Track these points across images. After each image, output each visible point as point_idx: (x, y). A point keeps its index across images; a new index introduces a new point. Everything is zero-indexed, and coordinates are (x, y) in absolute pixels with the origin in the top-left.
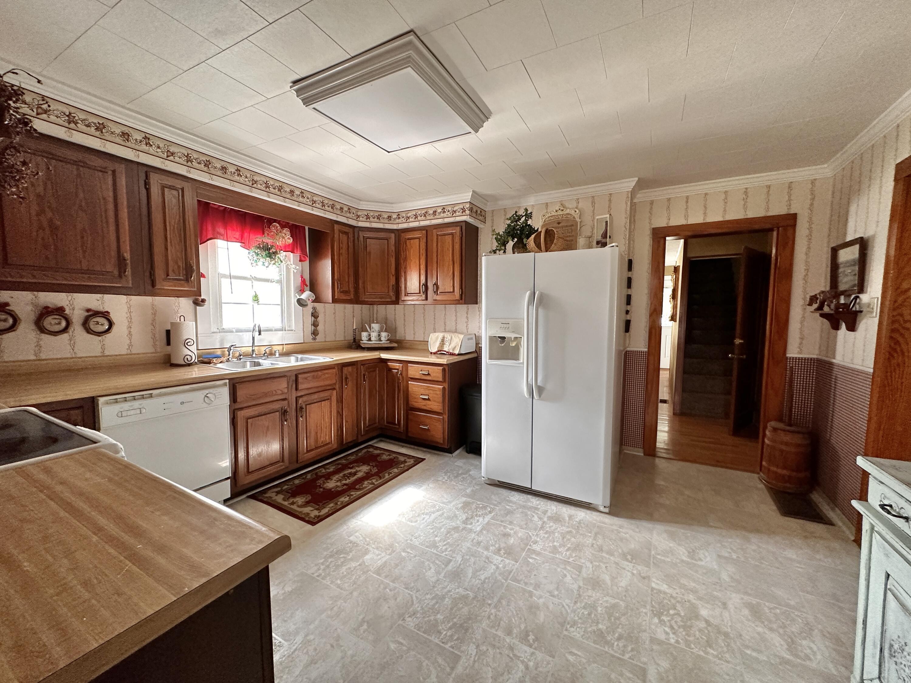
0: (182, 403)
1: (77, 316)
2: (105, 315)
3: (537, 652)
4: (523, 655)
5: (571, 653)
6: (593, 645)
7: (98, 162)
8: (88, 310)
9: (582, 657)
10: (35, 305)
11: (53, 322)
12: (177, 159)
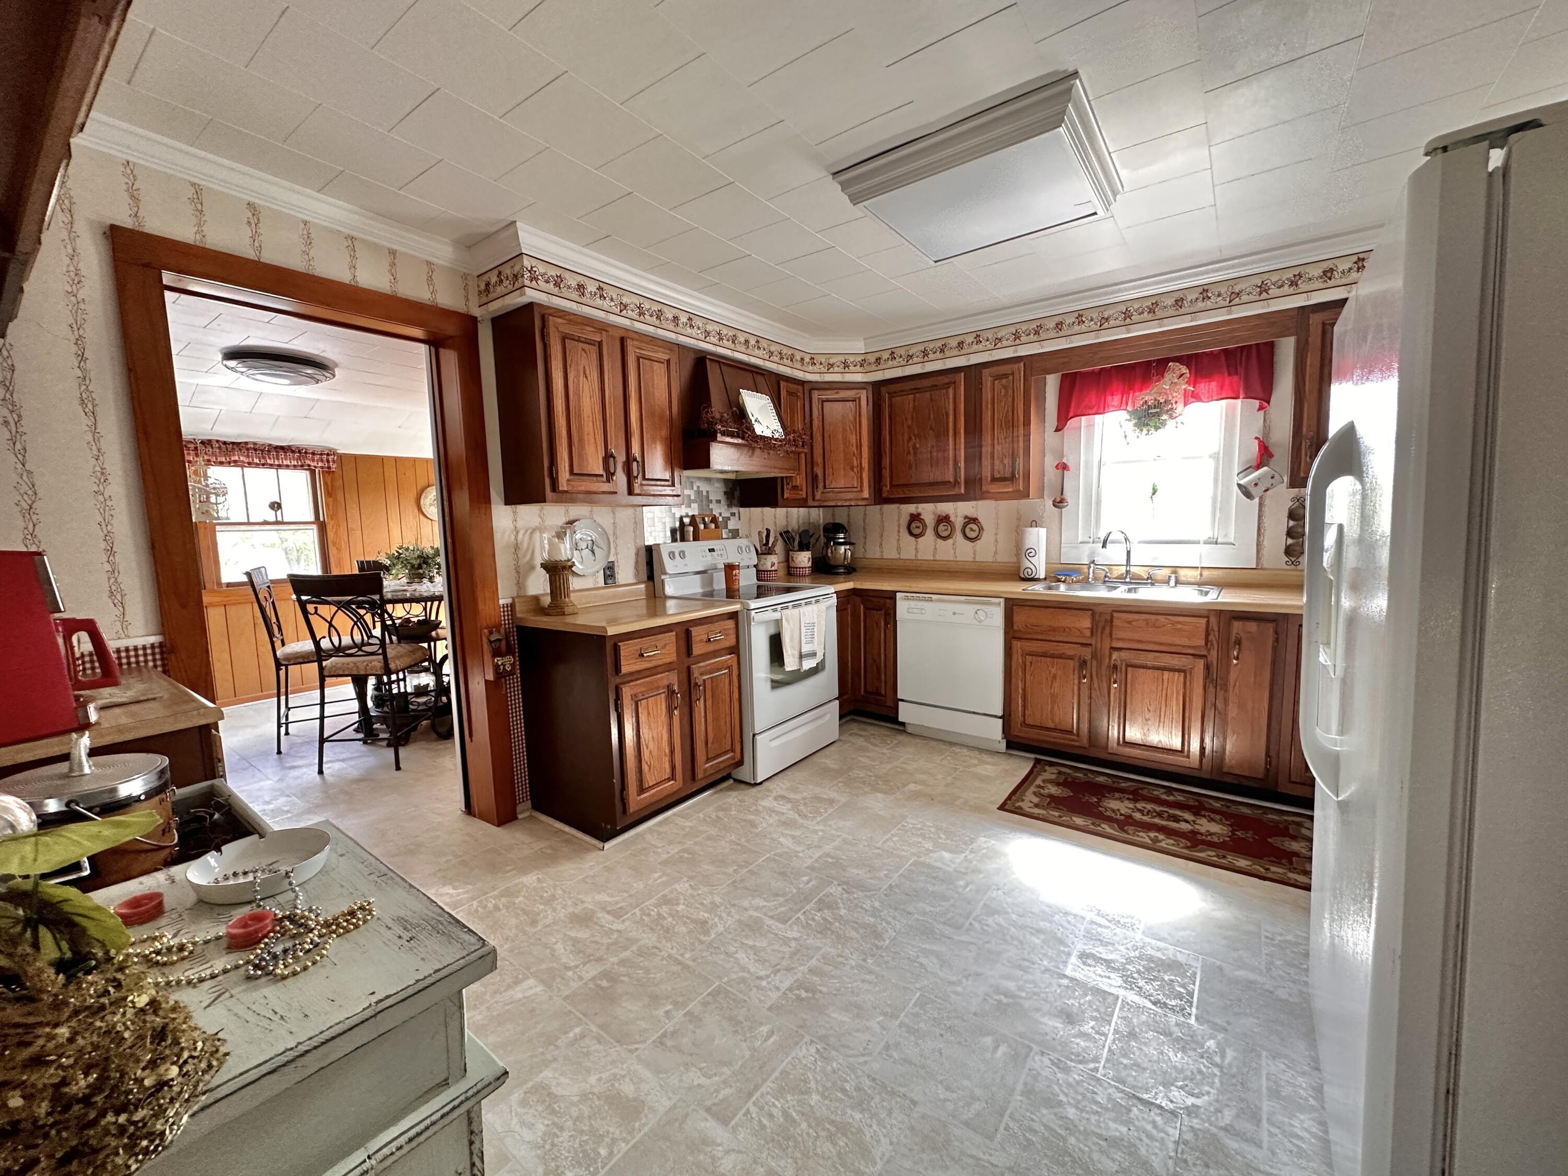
0: (954, 614)
1: (959, 522)
2: (974, 520)
3: (780, 994)
4: (777, 978)
5: (771, 1033)
6: (781, 1067)
7: (945, 379)
8: (966, 517)
9: (762, 1044)
10: (934, 513)
11: (944, 528)
12: (1005, 343)
